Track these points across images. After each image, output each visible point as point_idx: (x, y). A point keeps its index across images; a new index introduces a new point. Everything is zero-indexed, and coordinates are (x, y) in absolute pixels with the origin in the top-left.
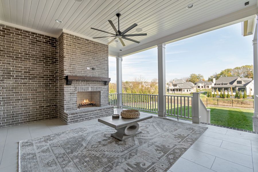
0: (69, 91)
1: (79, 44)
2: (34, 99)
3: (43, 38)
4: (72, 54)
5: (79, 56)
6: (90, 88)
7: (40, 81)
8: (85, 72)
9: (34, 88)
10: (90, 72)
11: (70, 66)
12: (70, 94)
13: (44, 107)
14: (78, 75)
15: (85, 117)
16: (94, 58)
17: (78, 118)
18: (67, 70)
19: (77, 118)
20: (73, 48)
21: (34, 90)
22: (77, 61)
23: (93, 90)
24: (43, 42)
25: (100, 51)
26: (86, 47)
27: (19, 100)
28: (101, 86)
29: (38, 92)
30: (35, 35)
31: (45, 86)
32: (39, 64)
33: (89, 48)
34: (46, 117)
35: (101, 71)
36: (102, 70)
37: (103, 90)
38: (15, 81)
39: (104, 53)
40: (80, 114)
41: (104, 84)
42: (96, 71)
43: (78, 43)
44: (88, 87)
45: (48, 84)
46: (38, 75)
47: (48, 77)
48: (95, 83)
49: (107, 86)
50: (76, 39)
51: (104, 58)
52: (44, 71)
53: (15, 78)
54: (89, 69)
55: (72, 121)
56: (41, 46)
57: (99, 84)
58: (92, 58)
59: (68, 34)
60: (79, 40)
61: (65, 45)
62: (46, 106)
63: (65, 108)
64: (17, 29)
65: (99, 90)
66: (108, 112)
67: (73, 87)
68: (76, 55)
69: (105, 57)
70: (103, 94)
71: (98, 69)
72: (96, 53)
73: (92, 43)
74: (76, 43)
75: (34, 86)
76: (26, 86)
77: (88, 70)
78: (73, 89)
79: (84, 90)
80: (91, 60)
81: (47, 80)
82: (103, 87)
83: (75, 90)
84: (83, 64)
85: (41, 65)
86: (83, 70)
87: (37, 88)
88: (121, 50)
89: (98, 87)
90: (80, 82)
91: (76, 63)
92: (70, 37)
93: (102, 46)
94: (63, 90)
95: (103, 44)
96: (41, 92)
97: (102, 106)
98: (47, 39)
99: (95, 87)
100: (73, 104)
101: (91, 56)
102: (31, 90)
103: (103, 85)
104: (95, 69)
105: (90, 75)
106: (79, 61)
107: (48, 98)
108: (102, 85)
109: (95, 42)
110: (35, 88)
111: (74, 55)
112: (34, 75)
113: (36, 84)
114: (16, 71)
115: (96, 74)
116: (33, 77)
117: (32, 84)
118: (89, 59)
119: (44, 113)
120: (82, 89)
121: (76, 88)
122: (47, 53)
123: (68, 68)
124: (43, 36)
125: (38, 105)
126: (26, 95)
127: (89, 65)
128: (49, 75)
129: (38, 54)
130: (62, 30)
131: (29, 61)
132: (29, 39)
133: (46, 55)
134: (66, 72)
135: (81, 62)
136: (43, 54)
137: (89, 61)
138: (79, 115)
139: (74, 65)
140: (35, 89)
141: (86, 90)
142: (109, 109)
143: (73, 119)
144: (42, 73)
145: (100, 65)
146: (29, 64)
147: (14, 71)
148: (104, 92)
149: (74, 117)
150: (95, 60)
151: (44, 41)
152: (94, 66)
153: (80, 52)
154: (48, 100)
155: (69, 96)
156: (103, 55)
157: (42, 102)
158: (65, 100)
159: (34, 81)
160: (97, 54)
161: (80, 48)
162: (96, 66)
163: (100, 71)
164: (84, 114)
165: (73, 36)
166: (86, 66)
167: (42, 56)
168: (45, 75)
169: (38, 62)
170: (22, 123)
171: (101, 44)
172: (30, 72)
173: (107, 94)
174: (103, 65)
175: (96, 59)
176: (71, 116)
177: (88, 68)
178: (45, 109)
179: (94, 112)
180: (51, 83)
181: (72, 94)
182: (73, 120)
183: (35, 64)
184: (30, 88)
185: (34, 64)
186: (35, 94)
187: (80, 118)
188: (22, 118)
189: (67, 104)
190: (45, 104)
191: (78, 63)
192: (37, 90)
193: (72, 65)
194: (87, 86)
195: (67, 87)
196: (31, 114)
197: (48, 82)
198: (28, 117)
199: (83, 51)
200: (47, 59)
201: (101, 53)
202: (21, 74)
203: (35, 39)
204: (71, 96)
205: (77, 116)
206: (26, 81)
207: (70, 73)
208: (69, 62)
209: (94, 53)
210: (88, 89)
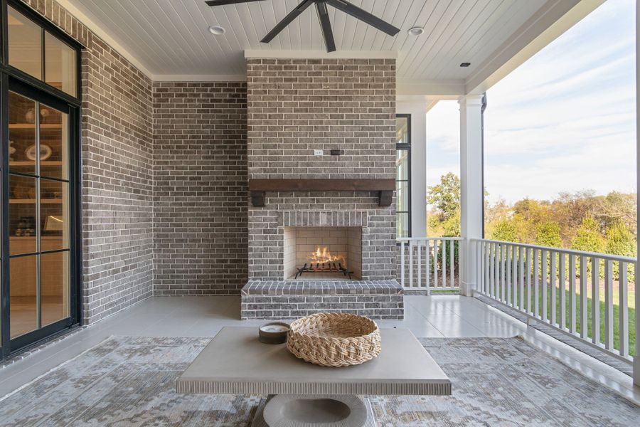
0: (262, 225)
1: (291, 80)
2: (208, 241)
3: (224, 90)
4: (270, 117)
5: (290, 116)
6: (325, 214)
7: (219, 199)
8: (308, 165)
9: (207, 215)
10: (322, 164)
11: (265, 152)
12: (265, 232)
13: (226, 261)
14: (286, 175)
15: (290, 308)
16: (338, 116)
17: (271, 307)
18: (257, 164)
19: (267, 307)
20: (273, 97)
21: (209, 220)
22: (284, 135)
23: (335, 222)
24: (226, 101)
25: (362, 86)
26: (311, 86)
27: (182, 241)
28: (362, 210)
29: (215, 225)
30: (209, 88)
31: (230, 210)
32: (217, 157)
33: (321, 86)
34: (231, 287)
35: (363, 159)
36: (369, 152)
37: (371, 225)
38: (177, 199)
39: (378, 92)
40: (276, 296)
41: (374, 201)
42: (346, 159)
43: (286, 80)
44: (317, 214)
45: (234, 204)
46: (215, 183)
47: (235, 189)
48: (343, 201)
49: (389, 209)
50: (280, 68)
51: (375, 111)
52: (228, 173)
53: (176, 194)
54: (322, 154)
55: (253, 312)
56: (220, 111)
57: (358, 201)
58: (332, 116)
59: (258, 61)
60: (291, 68)
61: (250, 93)
62: (231, 261)
63: (251, 271)
64: (179, 84)
65: (356, 223)
66: (376, 305)
67: (272, 214)
68: (280, 116)
69: (383, 104)
70: (372, 237)
71: (352, 153)
72: (345, 98)
73: (332, 68)
74: (280, 80)
75: (208, 209)
76: (194, 210)
77: (316, 158)
78: (271, 220)
79: (305, 221)
80: (329, 122)
81: (233, 194)
82: (371, 213)
83: (277, 220)
84: (301, 140)
85: (222, 158)
86: (301, 159)
87: (214, 215)
88: (467, 64)
89: (352, 214)
90: (293, 197)
91: (281, 141)
92: (265, 68)
93: (372, 68)
94: (247, 220)
95: (371, 61)
96: (221, 225)
97: (366, 279)
98: (233, 90)
99: (343, 211)
100: (272, 262)
101: (326, 110)
102: (203, 220)
103: (372, 207)
104: (343, 152)
105: (323, 173)
106: (290, 135)
107: (236, 240)
108: (367, 207)
109: (342, 61)
110: (211, 215)
111: (275, 116)
112: (207, 184)
113: (211, 204)
114: (177, 178)
115: (347, 168)
116: (207, 189)
117: (205, 205)
118: (321, 122)
119: (228, 276)
120: (299, 218)
121: (280, 215)
122: (234, 127)
123: (259, 159)
124: (225, 84)
125: (215, 256)
126: (193, 230)
127: (322, 141)
128: (239, 183)
129: (215, 132)
130: (243, 53)
131: (199, 153)
132: (199, 101)
133: (230, 132)
134: (254, 171)
135: (296, 135)
136: (225, 132)
137: (322, 128)
138: (274, 299)
139: (275, 146)
140: (209, 217)
141: (310, 223)
142: (382, 295)
143: (255, 307)
144: (223, 178)
145: (362, 135)
146: (198, 160)
147: (173, 178)
148: (377, 231)
149: (259, 301)
150: (342, 123)
151: (228, 97)
152: (339, 141)
153: (291, 104)
154: (234, 246)
155: (261, 237)
156: (372, 98)
157: (223, 251)
158: (251, 250)
159: (208, 199)
160: (350, 98)
161: (291, 92)
162: (347, 141)
163: (360, 159)
164: (288, 296)
165: (273, 61)
166: (310, 147)
167: (223, 137)
168: (228, 183)
169: (215, 153)
170: (187, 293)
171: (366, 61)
172: (200, 178)
173: (387, 237)
174: (371, 135)
175: (348, 116)
176: (251, 296)
177: (319, 153)
178: (229, 266)
179: (323, 296)
180: (241, 201)
181: (269, 232)
182: (255, 310)
183: (210, 158)
184: (200, 215)
185: (207, 158)
186: (209, 230)
187: (275, 307)
188: (186, 282)
189: (256, 262)
190: (230, 256)
191: (286, 141)
192: (212, 220)
193: (268, 147)
194: (314, 210)
195: (256, 213)
196: (203, 277)
197: (236, 199)
198: (196, 282)
199: (302, 98)
200: (233, 142)
201: (363, 92)
202: (185, 184)
203: (210, 98)
204: (266, 238)
205: (268, 299)
206: (193, 199)
207: (265, 171)
208: (262, 140)
209: (340, 99)
210: (317, 219)
